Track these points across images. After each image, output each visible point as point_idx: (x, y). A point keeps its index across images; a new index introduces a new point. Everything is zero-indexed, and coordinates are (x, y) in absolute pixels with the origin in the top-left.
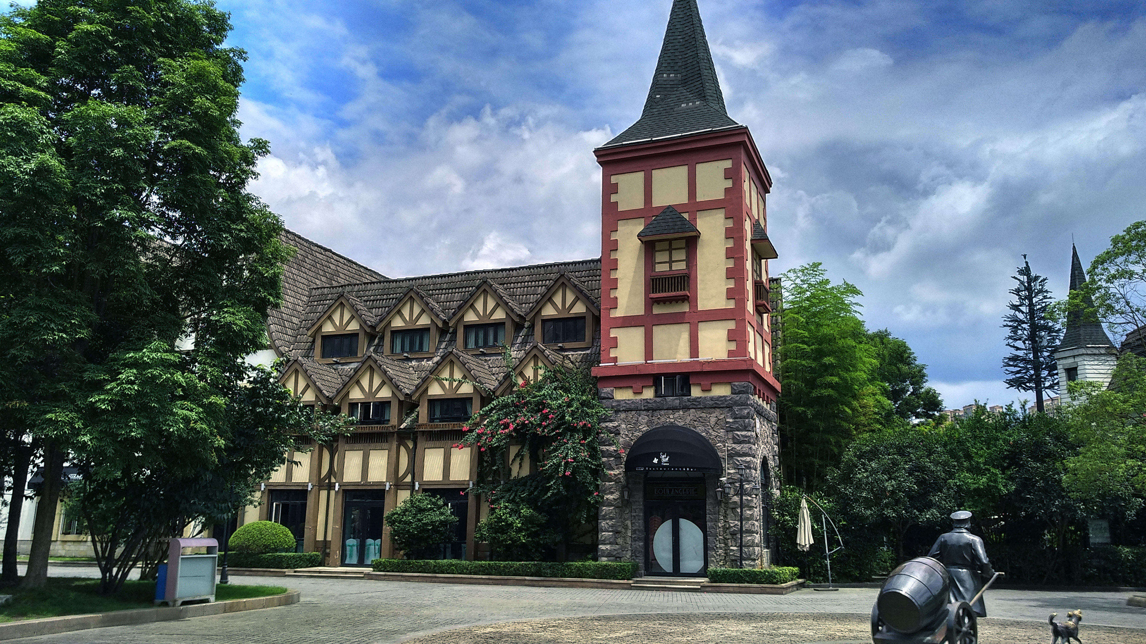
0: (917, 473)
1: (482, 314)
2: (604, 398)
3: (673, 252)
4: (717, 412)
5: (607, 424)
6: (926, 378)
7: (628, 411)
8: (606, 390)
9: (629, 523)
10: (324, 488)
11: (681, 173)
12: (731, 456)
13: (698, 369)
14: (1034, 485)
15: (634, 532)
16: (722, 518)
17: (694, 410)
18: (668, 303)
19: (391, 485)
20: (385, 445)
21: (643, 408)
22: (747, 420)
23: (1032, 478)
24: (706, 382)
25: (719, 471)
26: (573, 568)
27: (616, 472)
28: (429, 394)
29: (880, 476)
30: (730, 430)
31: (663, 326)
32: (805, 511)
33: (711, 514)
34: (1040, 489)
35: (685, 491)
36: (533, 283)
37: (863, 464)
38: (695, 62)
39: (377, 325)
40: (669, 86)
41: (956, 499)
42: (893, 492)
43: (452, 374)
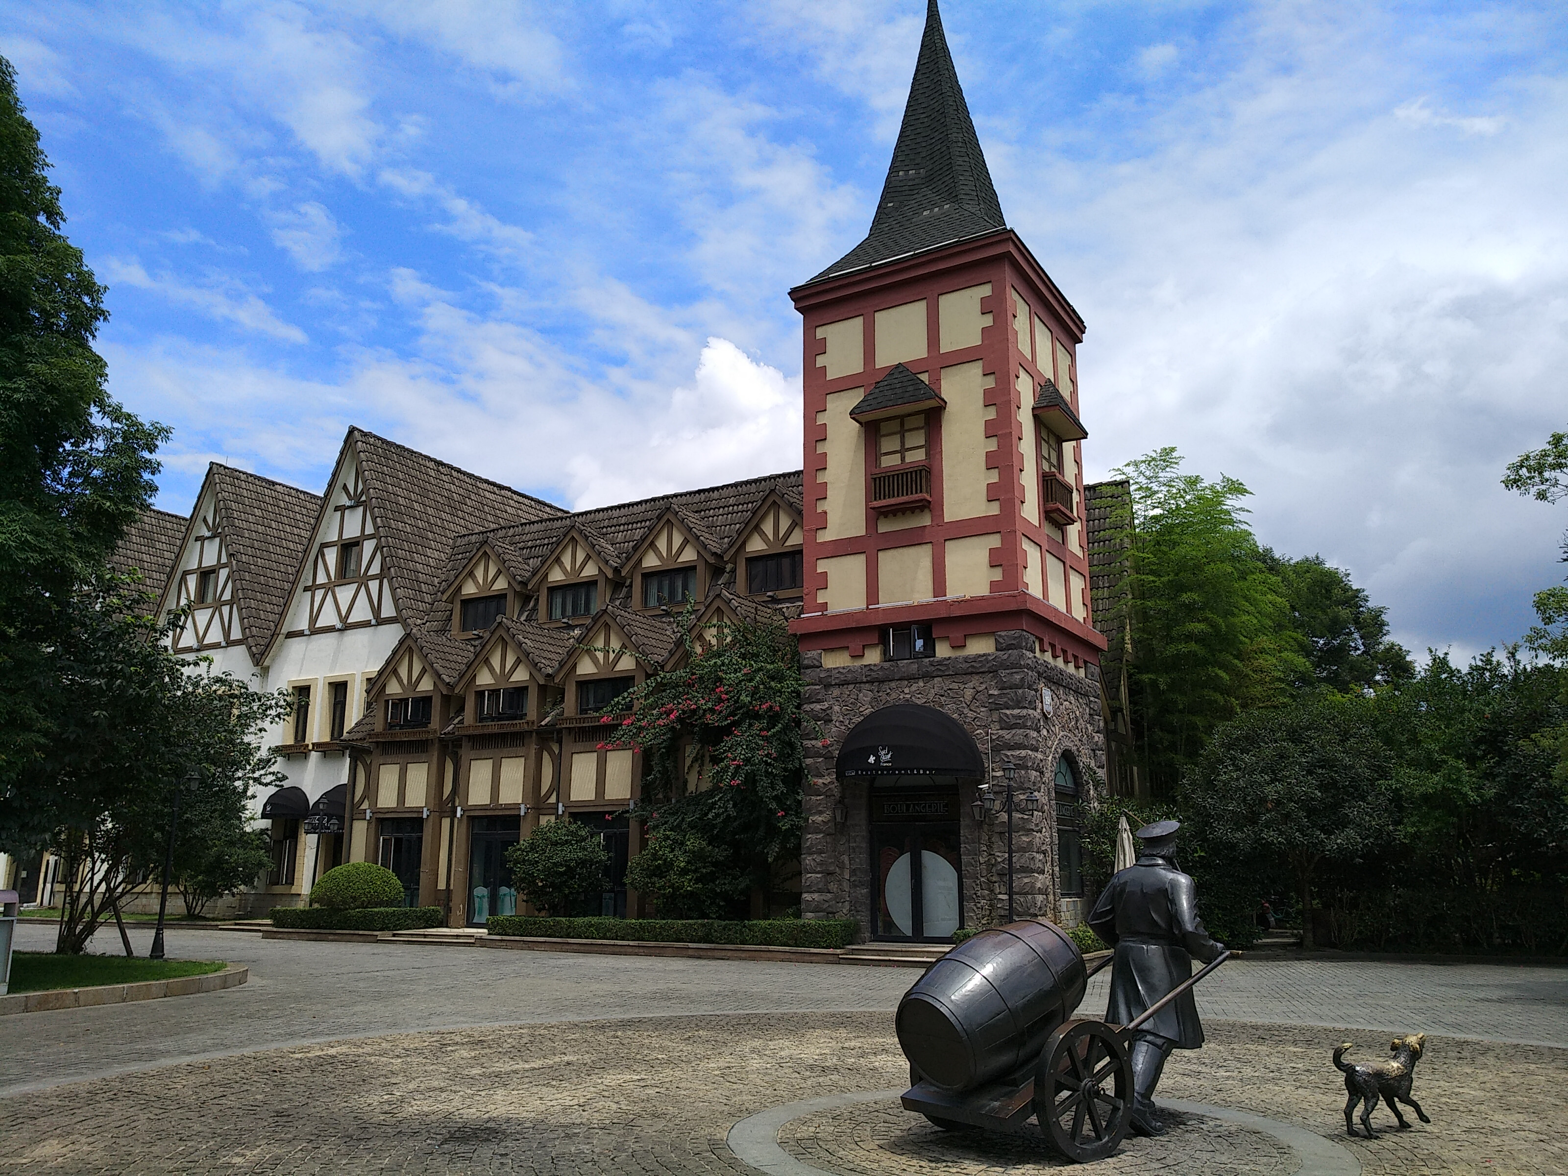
0: (1320, 771)
1: (665, 555)
2: (808, 667)
3: (906, 434)
4: (975, 681)
5: (812, 706)
6: (1386, 628)
7: (843, 685)
8: (810, 655)
9: (846, 858)
10: (446, 814)
11: (917, 312)
12: (996, 750)
13: (943, 615)
14: (1529, 787)
15: (853, 872)
16: (985, 849)
17: (940, 679)
18: (900, 514)
19: (528, 809)
20: (521, 751)
21: (865, 680)
22: (1020, 691)
23: (1526, 775)
24: (957, 634)
25: (980, 775)
26: (756, 929)
27: (828, 779)
28: (578, 673)
29: (1257, 777)
30: (995, 707)
31: (892, 551)
32: (1125, 836)
33: (968, 843)
34: (1539, 794)
35: (930, 807)
36: (740, 506)
37: (1233, 759)
38: (945, 148)
39: (529, 580)
40: (906, 188)
41: (1391, 814)
42: (1278, 803)
43: (607, 642)
